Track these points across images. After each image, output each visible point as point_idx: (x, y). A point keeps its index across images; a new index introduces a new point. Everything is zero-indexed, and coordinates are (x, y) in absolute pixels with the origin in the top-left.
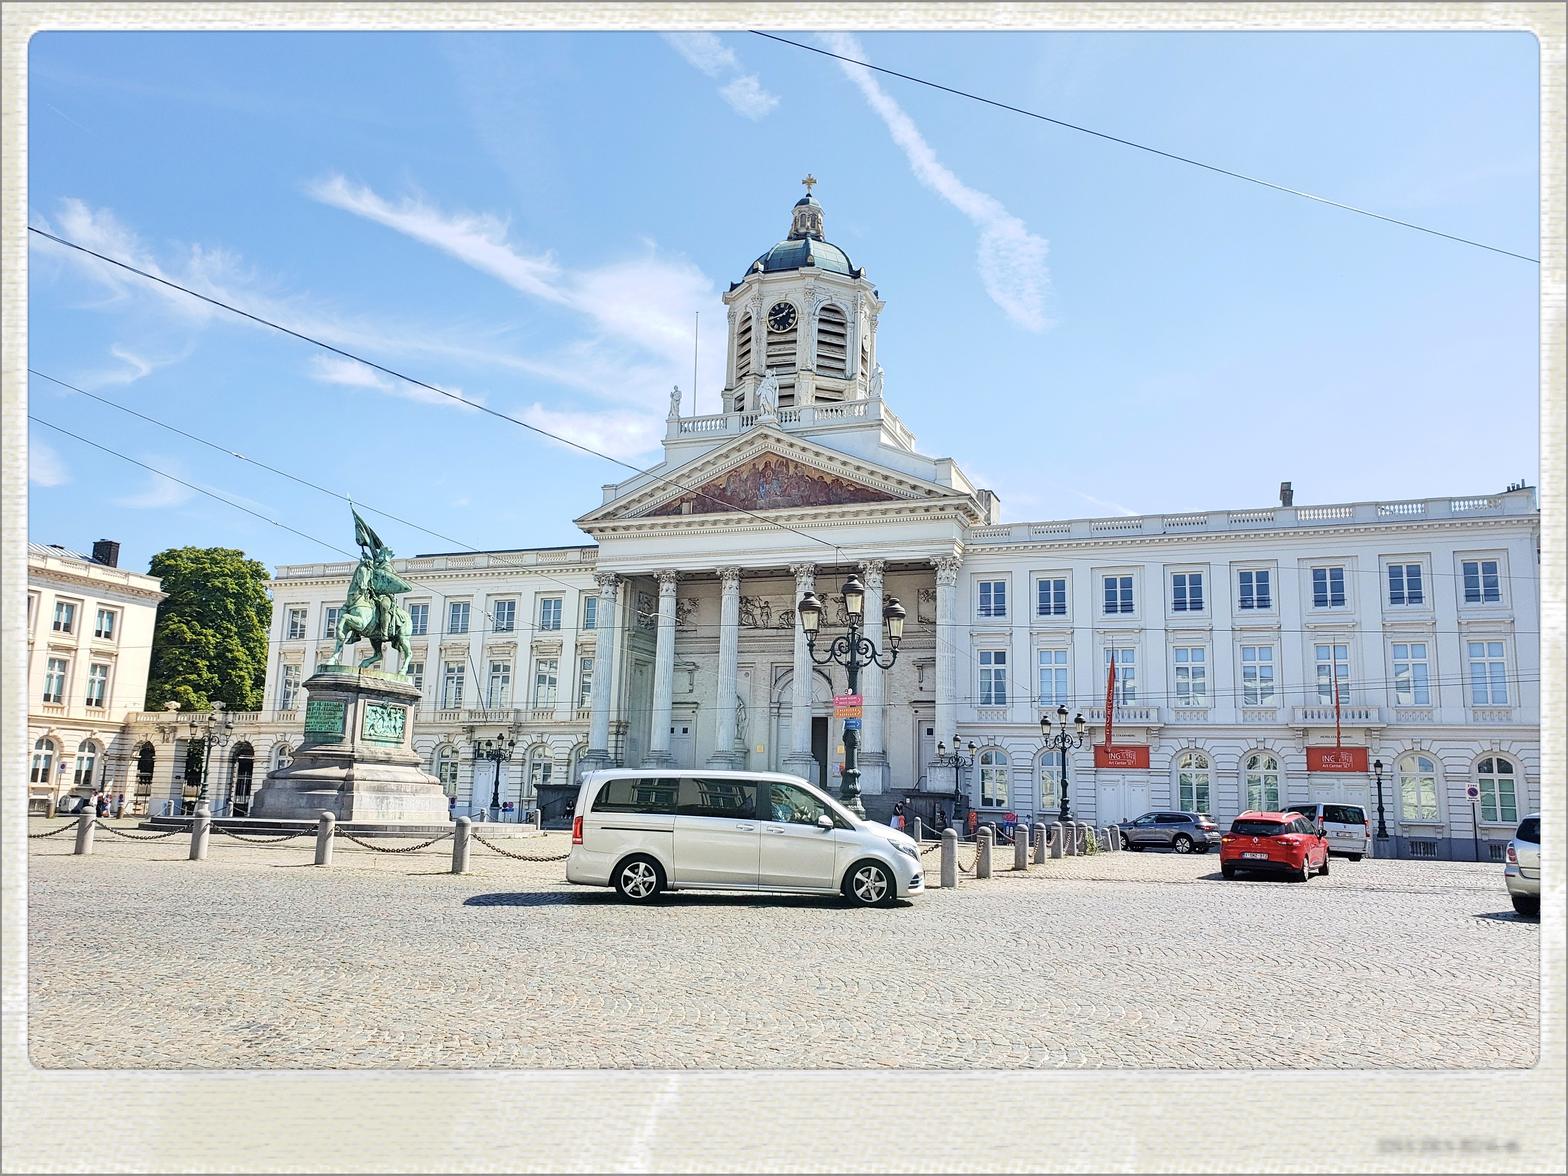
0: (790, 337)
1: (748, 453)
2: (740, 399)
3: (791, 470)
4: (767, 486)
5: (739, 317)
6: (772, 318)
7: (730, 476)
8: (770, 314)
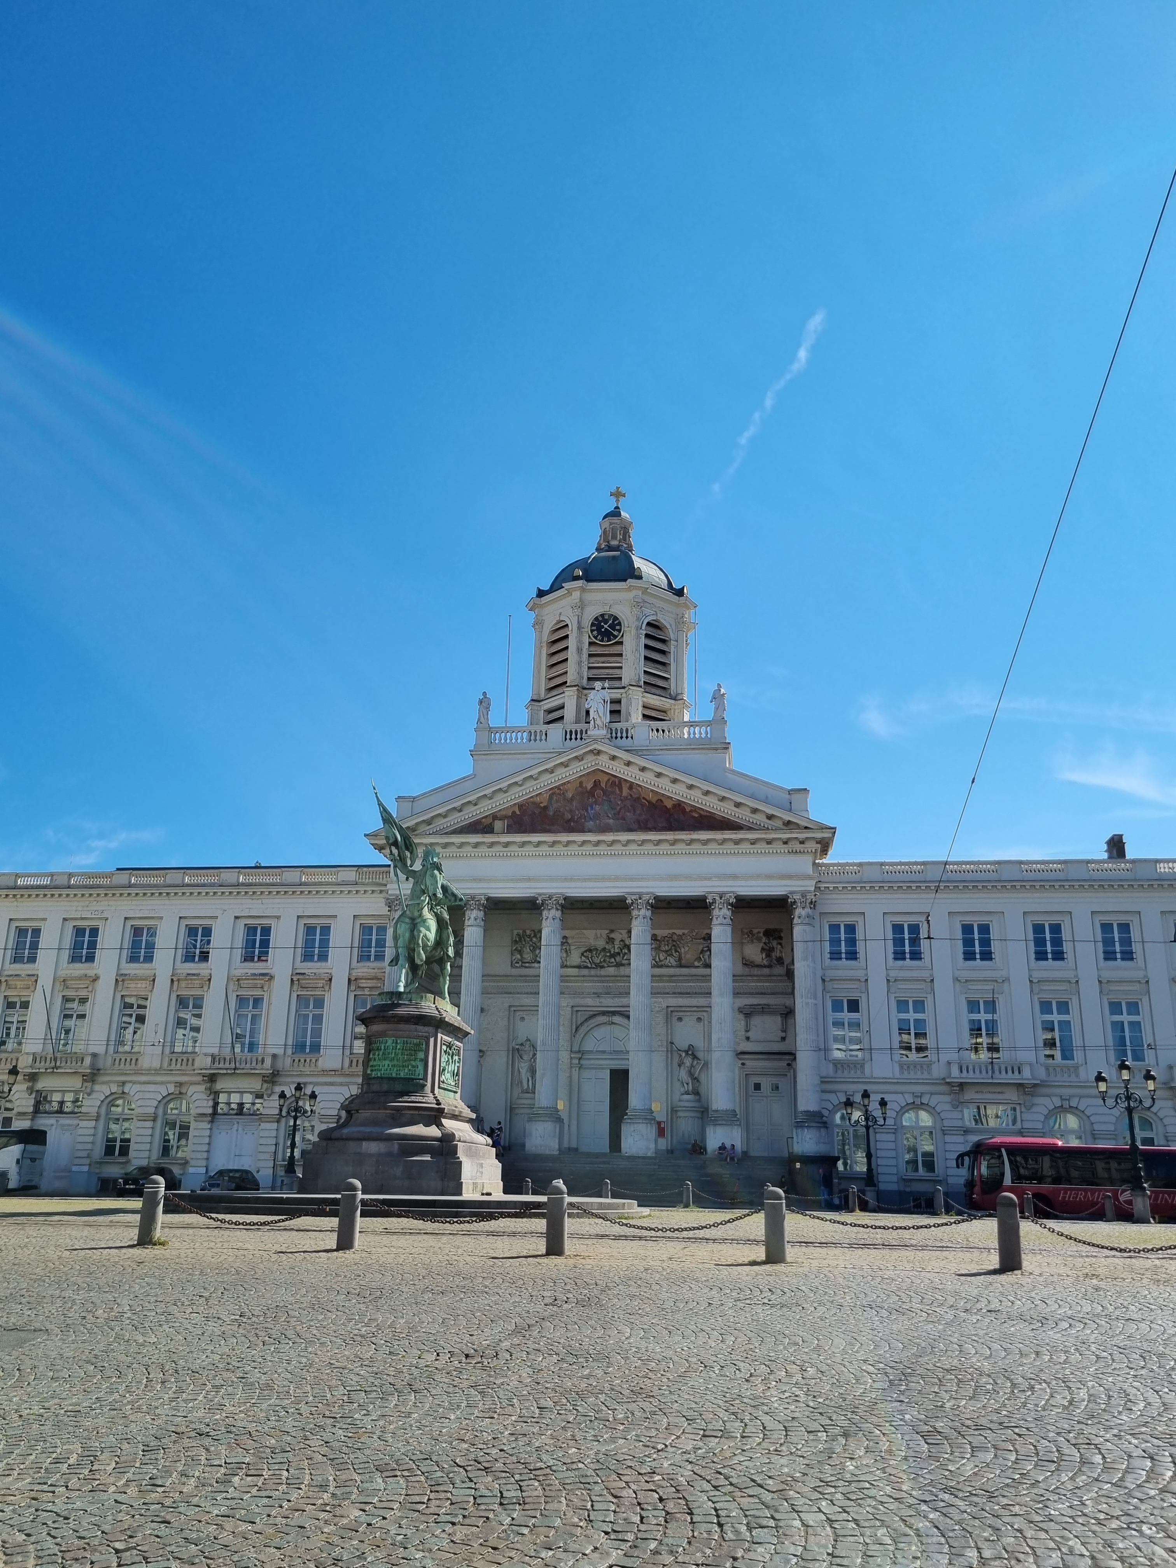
0: (616, 650)
1: (576, 771)
2: (550, 711)
3: (625, 792)
4: (597, 808)
5: (549, 625)
6: (594, 628)
7: (553, 794)
8: (593, 625)
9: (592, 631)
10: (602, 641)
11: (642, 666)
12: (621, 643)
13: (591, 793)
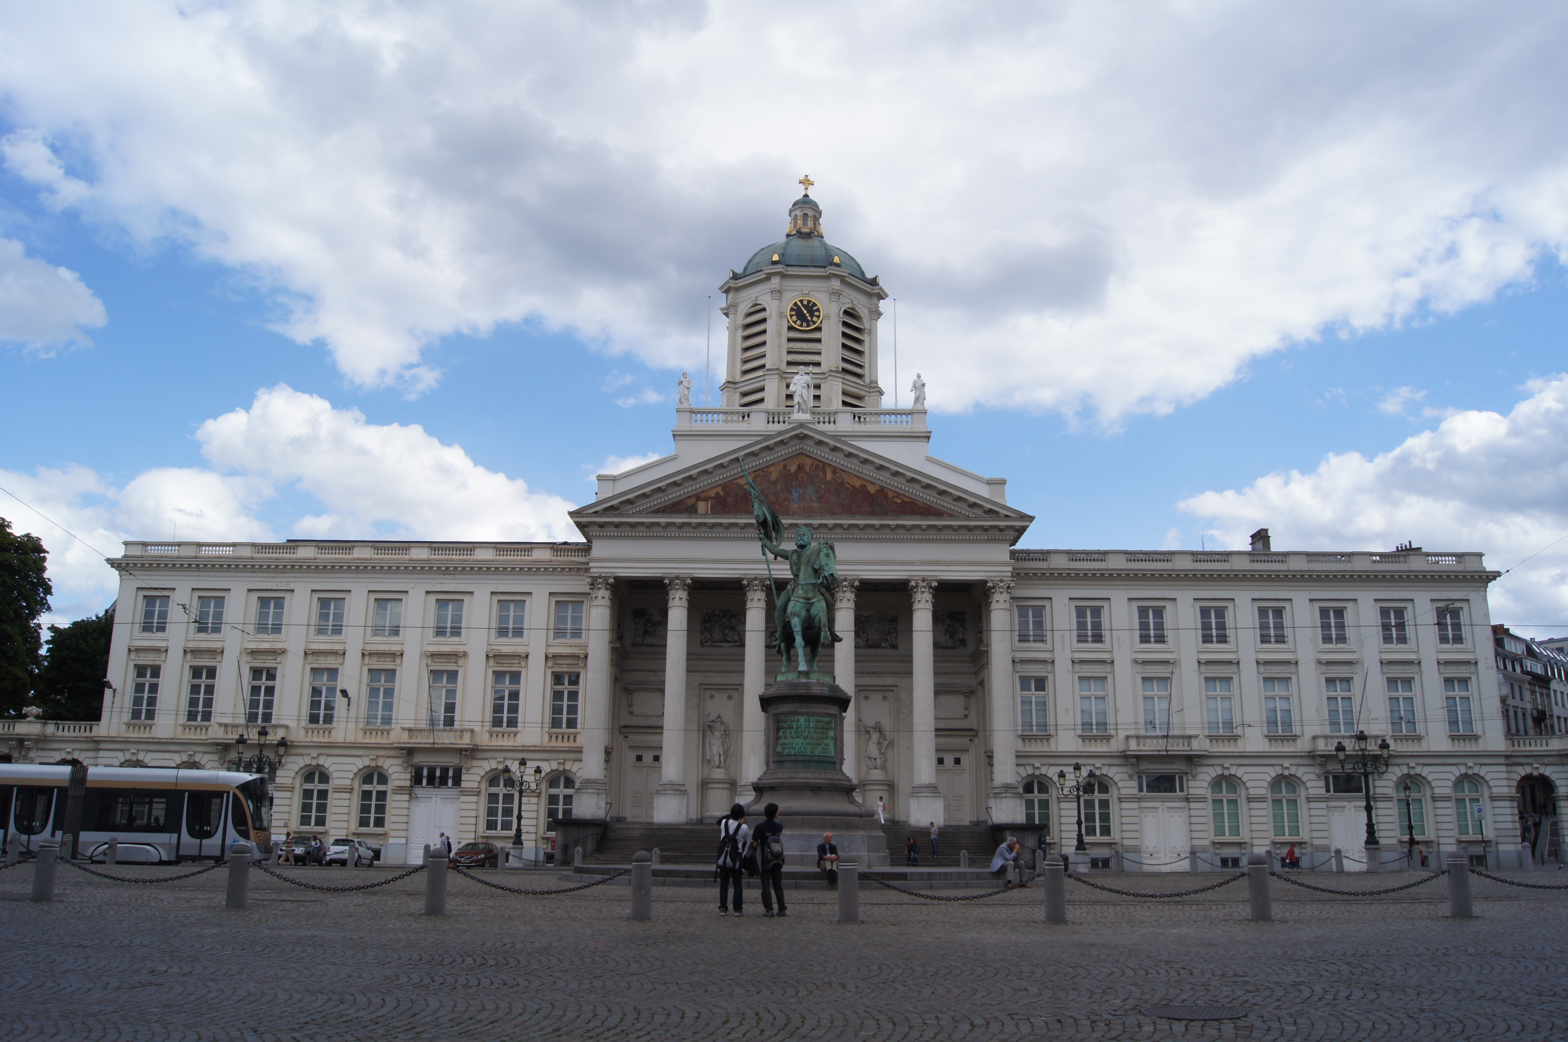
0: (814, 335)
2: (745, 394)
3: (829, 475)
4: (801, 491)
5: (744, 307)
6: (793, 313)
7: (757, 476)
8: (792, 310)
9: (791, 316)
10: (801, 326)
11: (840, 352)
12: (819, 329)
13: (795, 476)
